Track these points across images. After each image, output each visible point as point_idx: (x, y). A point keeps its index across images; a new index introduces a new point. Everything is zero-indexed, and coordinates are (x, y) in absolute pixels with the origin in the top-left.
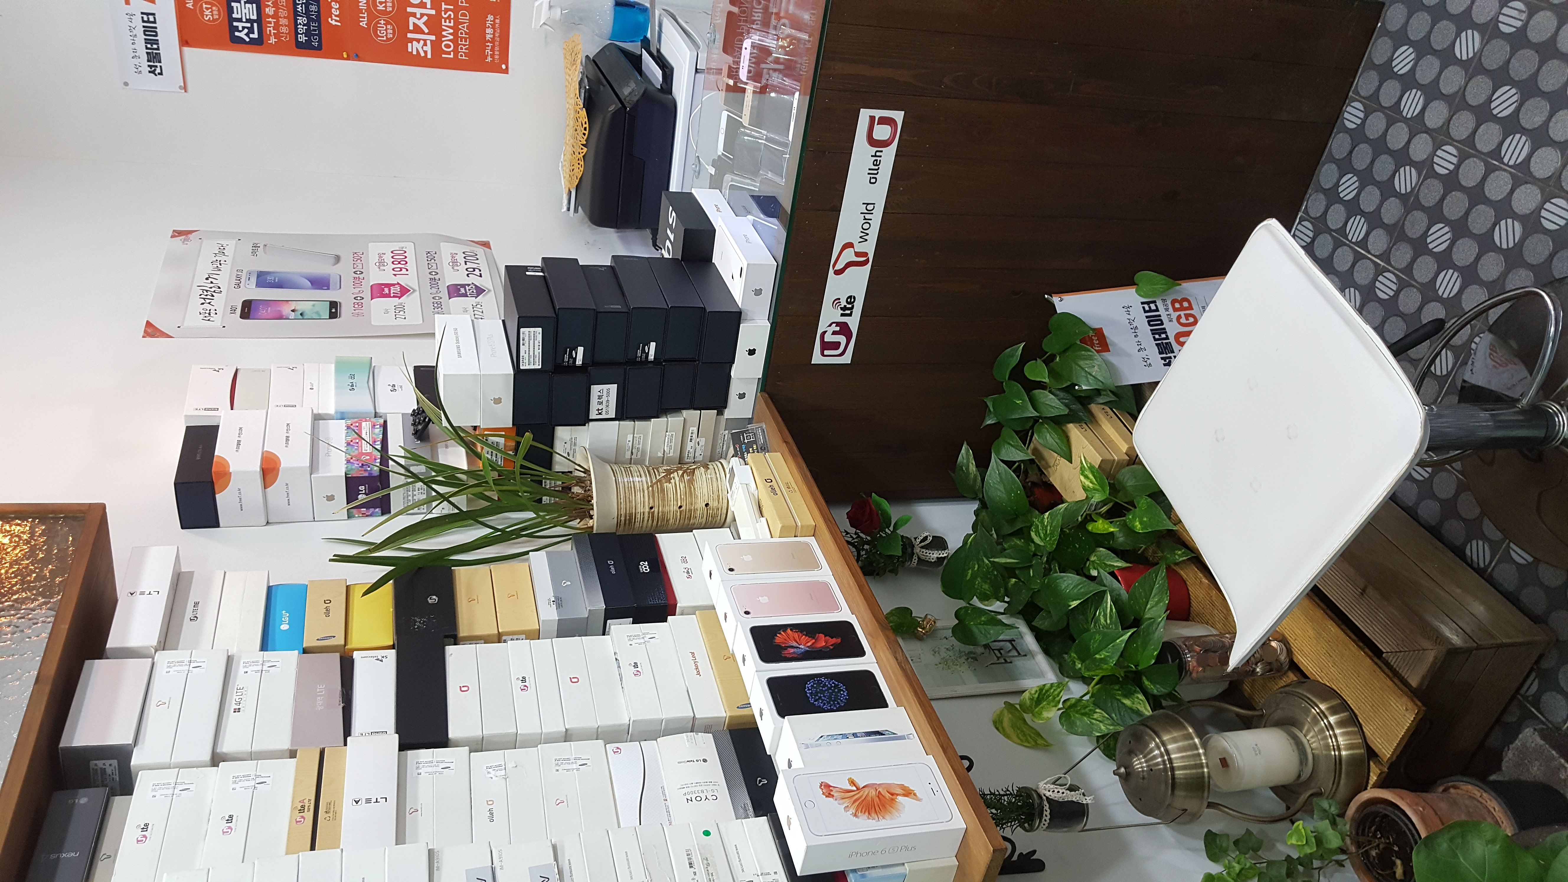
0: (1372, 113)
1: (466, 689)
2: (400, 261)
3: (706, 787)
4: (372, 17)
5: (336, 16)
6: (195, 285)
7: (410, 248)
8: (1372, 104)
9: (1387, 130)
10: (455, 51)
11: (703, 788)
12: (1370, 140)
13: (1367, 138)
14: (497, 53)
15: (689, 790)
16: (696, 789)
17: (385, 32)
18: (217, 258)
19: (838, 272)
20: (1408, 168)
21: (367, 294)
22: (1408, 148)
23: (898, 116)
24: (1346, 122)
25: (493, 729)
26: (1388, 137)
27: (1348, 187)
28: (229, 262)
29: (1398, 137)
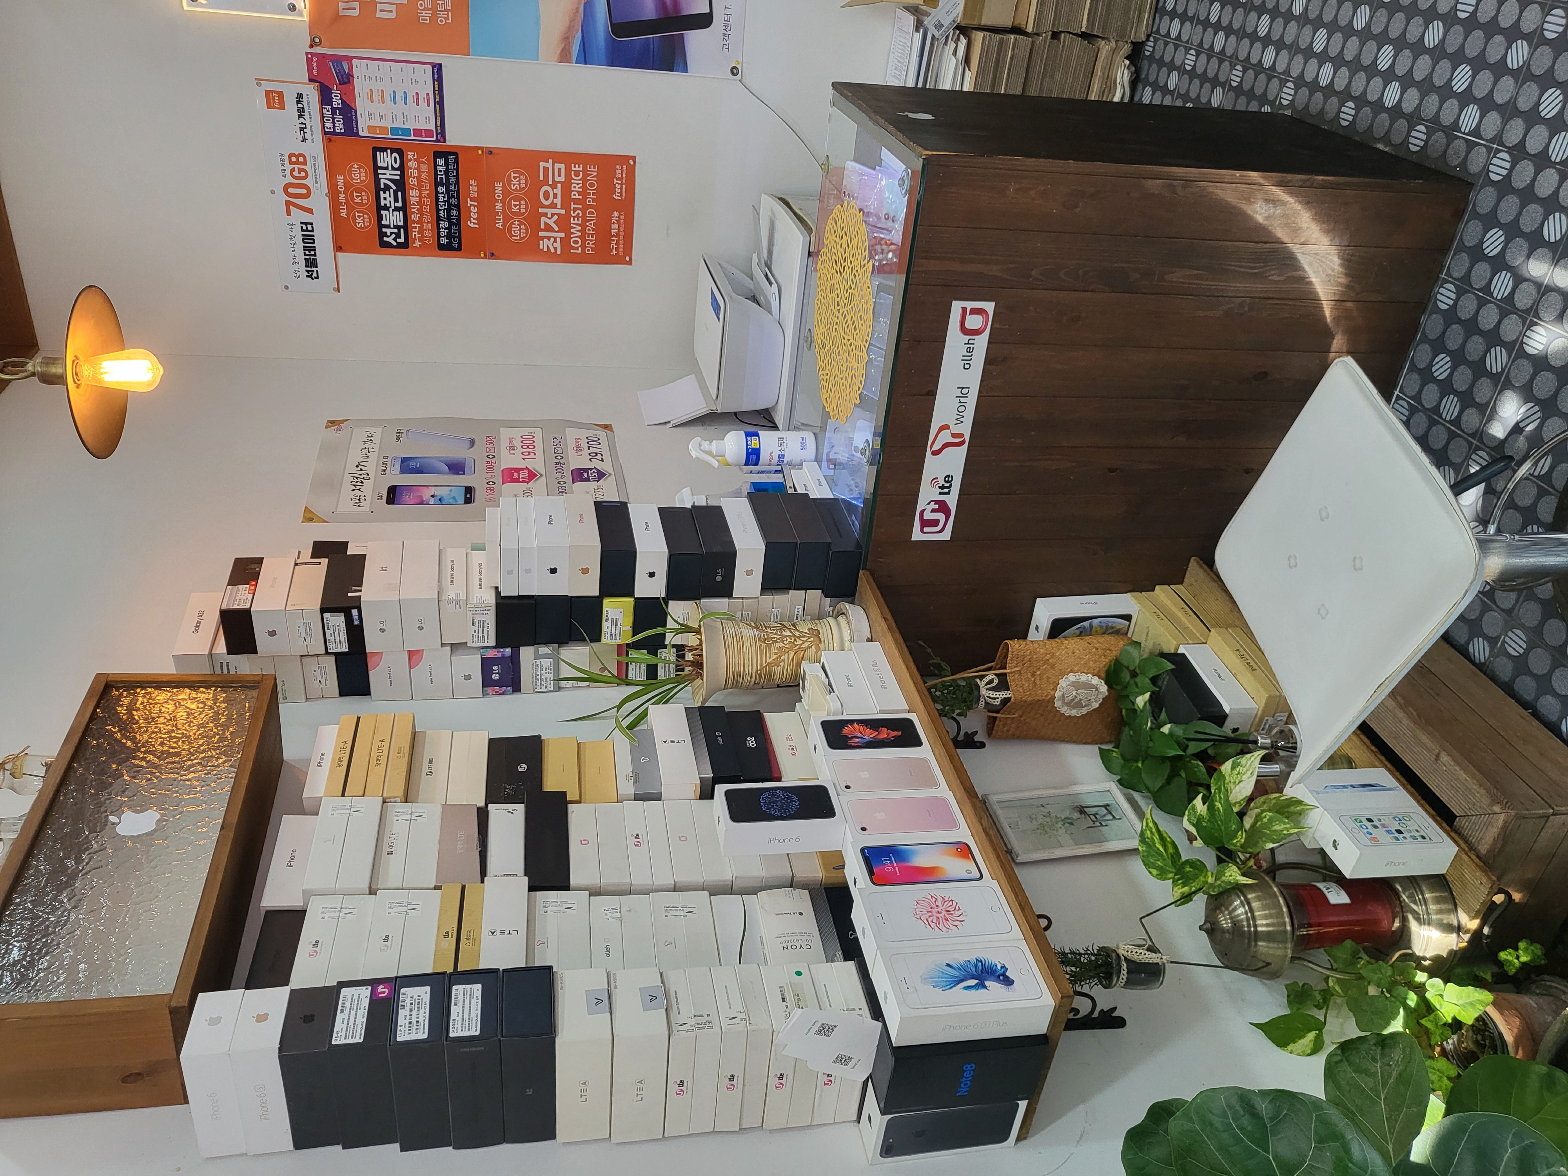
0: (1463, 295)
1: (586, 842)
2: (529, 446)
3: (801, 938)
4: (506, 219)
5: (474, 219)
6: (347, 472)
7: (537, 432)
8: (1464, 286)
9: (1478, 311)
10: (583, 246)
11: (799, 938)
12: (1462, 321)
13: (1459, 319)
14: (621, 246)
15: (786, 939)
16: (792, 938)
17: (519, 232)
18: (366, 446)
19: (935, 453)
20: (1498, 348)
21: (498, 479)
22: (1499, 329)
23: (989, 307)
24: (1439, 304)
25: (609, 879)
26: (1479, 318)
27: (1442, 366)
28: (377, 450)
29: (1488, 318)
